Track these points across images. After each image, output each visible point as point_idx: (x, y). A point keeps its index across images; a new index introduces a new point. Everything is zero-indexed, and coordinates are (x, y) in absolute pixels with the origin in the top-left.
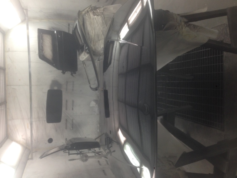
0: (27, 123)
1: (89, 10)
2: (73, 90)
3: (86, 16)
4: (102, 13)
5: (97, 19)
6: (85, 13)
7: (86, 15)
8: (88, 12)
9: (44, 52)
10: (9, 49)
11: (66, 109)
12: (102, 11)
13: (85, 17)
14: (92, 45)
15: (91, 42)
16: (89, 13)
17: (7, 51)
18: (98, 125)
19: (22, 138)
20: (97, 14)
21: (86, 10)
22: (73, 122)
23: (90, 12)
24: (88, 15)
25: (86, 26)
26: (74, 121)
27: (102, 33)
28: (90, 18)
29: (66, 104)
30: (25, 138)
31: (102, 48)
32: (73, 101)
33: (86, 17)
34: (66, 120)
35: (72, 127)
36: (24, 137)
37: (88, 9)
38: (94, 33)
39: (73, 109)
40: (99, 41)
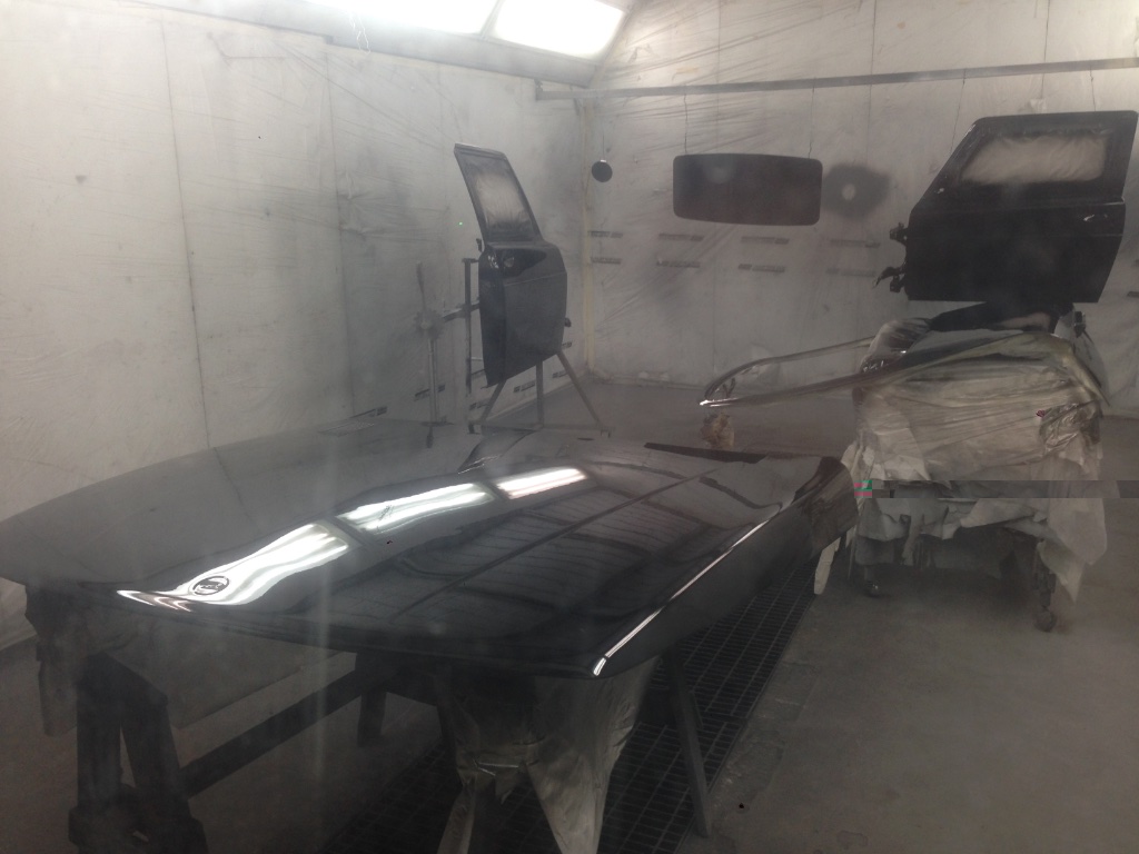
1: (1082, 390)
2: (834, 271)
3: (1045, 372)
4: (1054, 455)
5: (1021, 425)
7: (1051, 376)
9: (1009, 141)
11: (745, 239)
12: (1062, 455)
13: (1041, 368)
14: (890, 390)
16: (1060, 388)
18: (665, 377)
19: (637, 48)
20: (1050, 429)
22: (688, 265)
26: (691, 271)
27: (946, 442)
28: (1033, 391)
29: (767, 240)
30: (638, 61)
32: (779, 271)
33: (1040, 374)
34: (697, 238)
35: (665, 264)
36: (643, 57)
38: (953, 404)
39: (744, 267)
40: (911, 427)
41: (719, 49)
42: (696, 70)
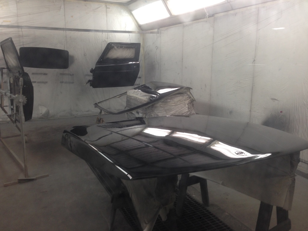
0: (11, 21)
1: (192, 99)
2: (62, 82)
6: (188, 95)
8: (190, 97)
10: (109, 8)
11: (34, 74)
13: (186, 95)
15: (163, 102)
17: (106, 6)
21: (191, 96)
23: (190, 99)
24: (188, 97)
25: (178, 96)
28: (185, 100)
29: (41, 74)
31: (158, 115)
33: (186, 97)
37: (192, 97)
39: (34, 82)
41: (17, 16)
42: (10, 21)
